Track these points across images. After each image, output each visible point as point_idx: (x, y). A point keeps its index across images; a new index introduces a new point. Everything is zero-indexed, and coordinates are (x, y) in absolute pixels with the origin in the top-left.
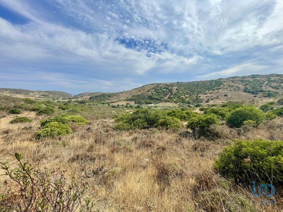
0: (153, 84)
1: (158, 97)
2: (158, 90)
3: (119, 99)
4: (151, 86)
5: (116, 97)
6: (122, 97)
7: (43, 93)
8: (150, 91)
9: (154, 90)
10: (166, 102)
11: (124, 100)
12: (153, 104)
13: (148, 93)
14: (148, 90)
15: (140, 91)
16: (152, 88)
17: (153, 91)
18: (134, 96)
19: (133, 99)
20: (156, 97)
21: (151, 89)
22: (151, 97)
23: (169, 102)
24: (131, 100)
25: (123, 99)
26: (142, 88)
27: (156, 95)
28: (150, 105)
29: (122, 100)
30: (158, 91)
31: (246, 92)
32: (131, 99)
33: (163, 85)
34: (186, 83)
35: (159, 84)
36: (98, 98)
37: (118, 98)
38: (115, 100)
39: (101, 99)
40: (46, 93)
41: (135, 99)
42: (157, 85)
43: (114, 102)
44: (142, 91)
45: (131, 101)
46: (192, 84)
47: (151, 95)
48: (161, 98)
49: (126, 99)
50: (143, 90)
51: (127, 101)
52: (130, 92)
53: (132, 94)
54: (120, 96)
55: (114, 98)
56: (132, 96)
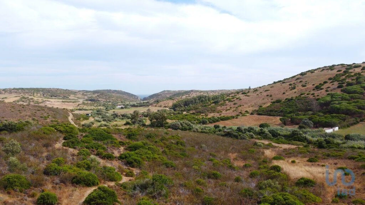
0: (332, 68)
1: (351, 107)
2: (349, 84)
3: (240, 108)
4: (325, 71)
5: (232, 103)
6: (246, 103)
7: (90, 96)
8: (325, 86)
9: (336, 84)
11: (252, 114)
12: (337, 129)
13: (316, 93)
14: (317, 84)
16: (330, 79)
17: (332, 87)
18: (278, 101)
19: (276, 111)
20: (344, 105)
21: (325, 82)
22: (327, 104)
24: (272, 113)
25: (250, 110)
26: (298, 79)
27: (343, 99)
28: (329, 131)
29: (246, 111)
30: (349, 88)
32: (271, 111)
35: (350, 67)
36: (191, 105)
37: (236, 106)
38: (229, 113)
39: (198, 110)
40: (94, 96)
41: (282, 111)
42: (344, 70)
43: (227, 119)
44: (299, 87)
45: (270, 115)
47: (329, 99)
48: (360, 108)
49: (257, 109)
50: (303, 86)
51: (259, 114)
52: (265, 91)
53: (271, 96)
54: (241, 101)
55: (226, 108)
56: (272, 101)
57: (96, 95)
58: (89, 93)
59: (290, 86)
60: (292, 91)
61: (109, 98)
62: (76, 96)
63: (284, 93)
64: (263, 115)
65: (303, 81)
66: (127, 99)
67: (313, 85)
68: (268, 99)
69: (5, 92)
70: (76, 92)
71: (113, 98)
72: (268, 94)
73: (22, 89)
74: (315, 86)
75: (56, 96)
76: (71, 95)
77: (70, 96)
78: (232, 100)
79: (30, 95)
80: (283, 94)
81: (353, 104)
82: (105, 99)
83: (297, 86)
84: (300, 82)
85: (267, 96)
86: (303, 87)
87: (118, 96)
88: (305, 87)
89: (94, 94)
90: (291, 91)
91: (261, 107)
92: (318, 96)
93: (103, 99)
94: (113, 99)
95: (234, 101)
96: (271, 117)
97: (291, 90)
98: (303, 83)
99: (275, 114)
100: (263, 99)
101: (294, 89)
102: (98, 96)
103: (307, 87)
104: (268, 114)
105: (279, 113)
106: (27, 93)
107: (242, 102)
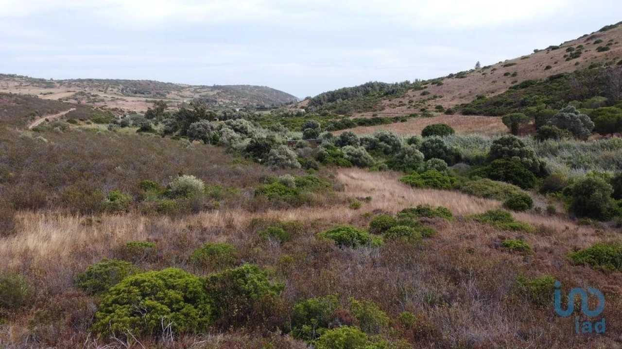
3: (430, 102)
6: (450, 92)
7: (204, 94)
11: (449, 112)
18: (526, 85)
19: (506, 105)
25: (451, 104)
26: (592, 39)
29: (439, 107)
32: (497, 105)
37: (425, 97)
38: (397, 112)
41: (520, 104)
51: (466, 113)
53: (514, 75)
54: (440, 87)
55: (401, 102)
56: (514, 84)
57: (215, 92)
58: (206, 90)
59: (569, 53)
60: (569, 62)
61: (237, 98)
62: (180, 94)
63: (548, 68)
64: (475, 114)
65: (604, 40)
66: (269, 100)
68: (505, 82)
69: (61, 85)
70: (183, 88)
71: (244, 99)
72: (510, 71)
73: (90, 80)
75: (143, 93)
76: (173, 92)
77: (168, 93)
79: (100, 91)
80: (546, 69)
82: (230, 100)
83: (586, 51)
85: (506, 74)
86: (599, 51)
87: (255, 95)
88: (606, 52)
89: (212, 91)
90: (567, 62)
93: (227, 99)
94: (244, 101)
96: (491, 118)
97: (568, 60)
98: (603, 45)
100: (494, 82)
101: (578, 56)
102: (218, 94)
103: (610, 51)
104: (486, 111)
106: (96, 86)
107: (443, 89)
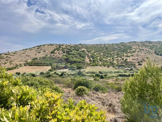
9: (61, 51)
10: (93, 66)
11: (25, 65)
13: (55, 55)
15: (40, 52)
17: (60, 53)
21: (54, 51)
22: (67, 59)
23: (97, 65)
27: (72, 57)
31: (159, 55)
33: (66, 46)
34: (91, 45)
35: (59, 45)
37: (9, 61)
38: (9, 66)
44: (42, 52)
46: (99, 47)
47: (65, 57)
49: (25, 63)
50: (44, 52)
52: (23, 53)
53: (29, 56)
55: (2, 63)
56: (31, 58)
59: (37, 52)
63: (36, 55)
67: (49, 51)
68: (28, 58)
72: (27, 55)
74: (50, 52)
78: (3, 58)
81: (79, 59)
84: (41, 50)
91: (26, 61)
92: (57, 56)
95: (5, 58)
99: (41, 65)
103: (46, 52)
105: (43, 64)
